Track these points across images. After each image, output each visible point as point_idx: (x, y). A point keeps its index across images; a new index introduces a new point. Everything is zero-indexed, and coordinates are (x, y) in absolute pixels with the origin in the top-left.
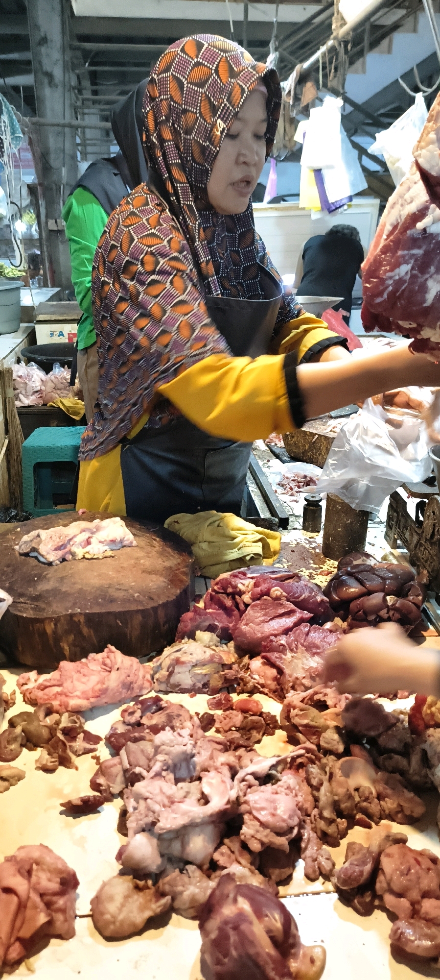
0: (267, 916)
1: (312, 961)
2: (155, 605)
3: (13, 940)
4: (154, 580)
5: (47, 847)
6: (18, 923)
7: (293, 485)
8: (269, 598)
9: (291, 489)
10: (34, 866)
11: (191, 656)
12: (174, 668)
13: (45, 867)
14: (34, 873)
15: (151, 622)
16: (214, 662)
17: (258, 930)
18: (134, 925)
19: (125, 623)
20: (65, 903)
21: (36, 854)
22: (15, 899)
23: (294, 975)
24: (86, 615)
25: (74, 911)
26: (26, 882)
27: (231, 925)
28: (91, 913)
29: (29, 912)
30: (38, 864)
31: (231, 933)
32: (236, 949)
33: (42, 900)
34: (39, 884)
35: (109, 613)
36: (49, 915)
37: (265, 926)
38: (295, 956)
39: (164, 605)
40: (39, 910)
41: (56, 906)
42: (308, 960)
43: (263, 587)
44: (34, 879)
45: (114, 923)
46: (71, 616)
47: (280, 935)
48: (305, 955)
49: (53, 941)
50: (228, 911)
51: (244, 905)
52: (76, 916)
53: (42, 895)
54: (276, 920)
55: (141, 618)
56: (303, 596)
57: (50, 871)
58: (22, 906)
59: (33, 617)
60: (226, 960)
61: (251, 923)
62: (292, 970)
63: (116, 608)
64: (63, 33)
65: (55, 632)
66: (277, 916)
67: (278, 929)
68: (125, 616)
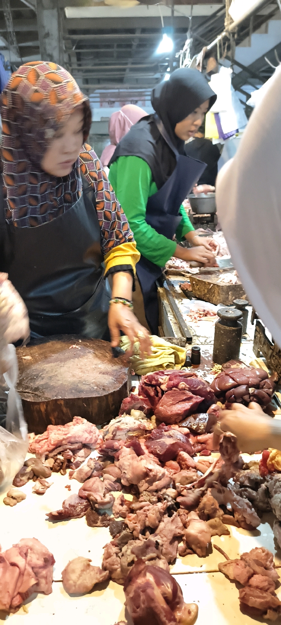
0: (163, 585)
1: (189, 613)
2: (107, 393)
3: (16, 593)
4: (107, 378)
5: (37, 540)
6: (19, 584)
7: (196, 315)
8: (177, 389)
9: (195, 318)
10: (29, 550)
11: (126, 425)
12: (116, 432)
13: (35, 551)
14: (29, 555)
15: (104, 404)
16: (140, 429)
17: (157, 593)
18: (86, 587)
19: (88, 405)
20: (47, 573)
21: (30, 544)
22: (17, 570)
23: (178, 620)
24: (65, 400)
25: (52, 578)
26: (24, 560)
27: (141, 590)
28: (62, 580)
29: (25, 578)
30: (31, 549)
31: (141, 594)
32: (144, 603)
33: (33, 571)
34: (31, 561)
35: (79, 399)
36: (37, 580)
37: (162, 591)
38: (179, 609)
39: (112, 394)
40: (31, 577)
41: (41, 574)
42: (187, 612)
43: (175, 381)
44: (29, 558)
45: (75, 586)
46: (56, 400)
47: (170, 596)
48: (185, 608)
49: (40, 595)
50: (140, 581)
51: (150, 577)
52: (53, 581)
53: (33, 568)
54: (168, 587)
55: (98, 402)
56: (199, 387)
57: (38, 554)
58: (21, 574)
59: (33, 401)
60: (138, 610)
61: (153, 588)
62: (176, 617)
63: (83, 396)
64: (59, 30)
65: (46, 410)
66: (169, 585)
67: (169, 592)
68: (88, 400)
